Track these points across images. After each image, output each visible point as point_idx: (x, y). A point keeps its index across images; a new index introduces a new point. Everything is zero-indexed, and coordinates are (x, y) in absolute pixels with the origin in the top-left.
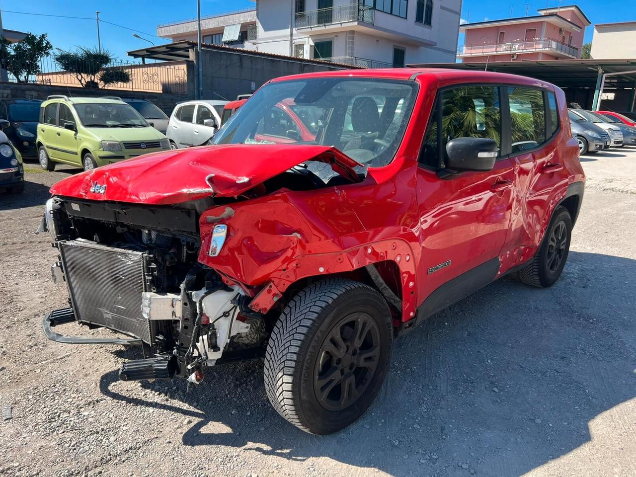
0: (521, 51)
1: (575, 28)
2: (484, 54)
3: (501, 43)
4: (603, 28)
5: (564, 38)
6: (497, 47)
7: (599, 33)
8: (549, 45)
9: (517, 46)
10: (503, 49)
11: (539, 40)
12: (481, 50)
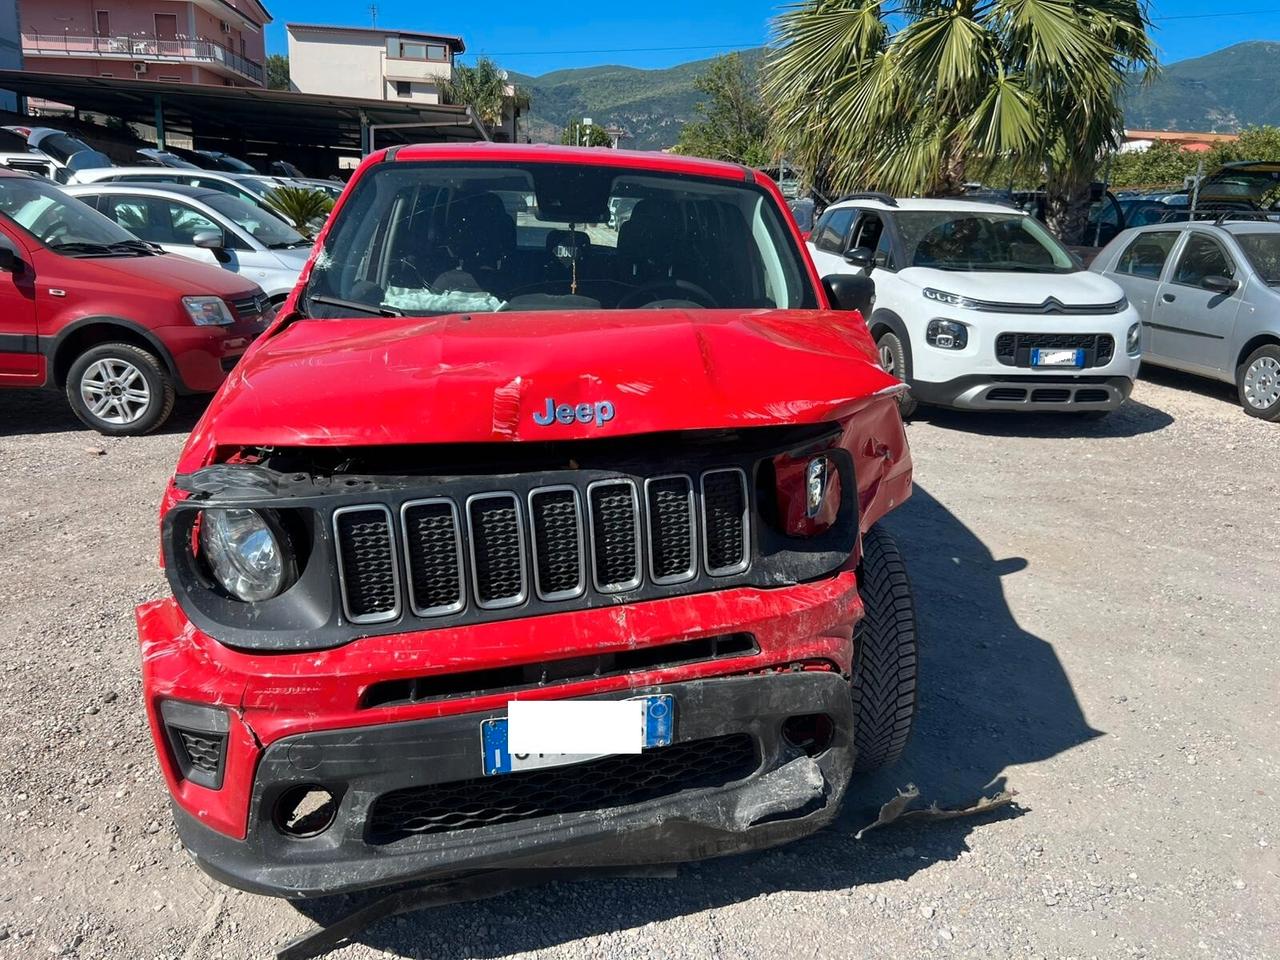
0: (155, 58)
1: (248, 25)
2: (42, 52)
3: (105, 33)
4: (305, 33)
5: (231, 40)
6: (97, 43)
7: (298, 40)
8: (210, 53)
9: (142, 46)
10: (111, 48)
11: (188, 40)
12: (61, 45)
